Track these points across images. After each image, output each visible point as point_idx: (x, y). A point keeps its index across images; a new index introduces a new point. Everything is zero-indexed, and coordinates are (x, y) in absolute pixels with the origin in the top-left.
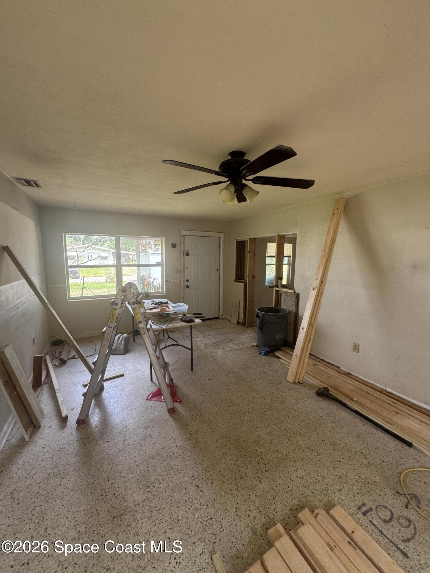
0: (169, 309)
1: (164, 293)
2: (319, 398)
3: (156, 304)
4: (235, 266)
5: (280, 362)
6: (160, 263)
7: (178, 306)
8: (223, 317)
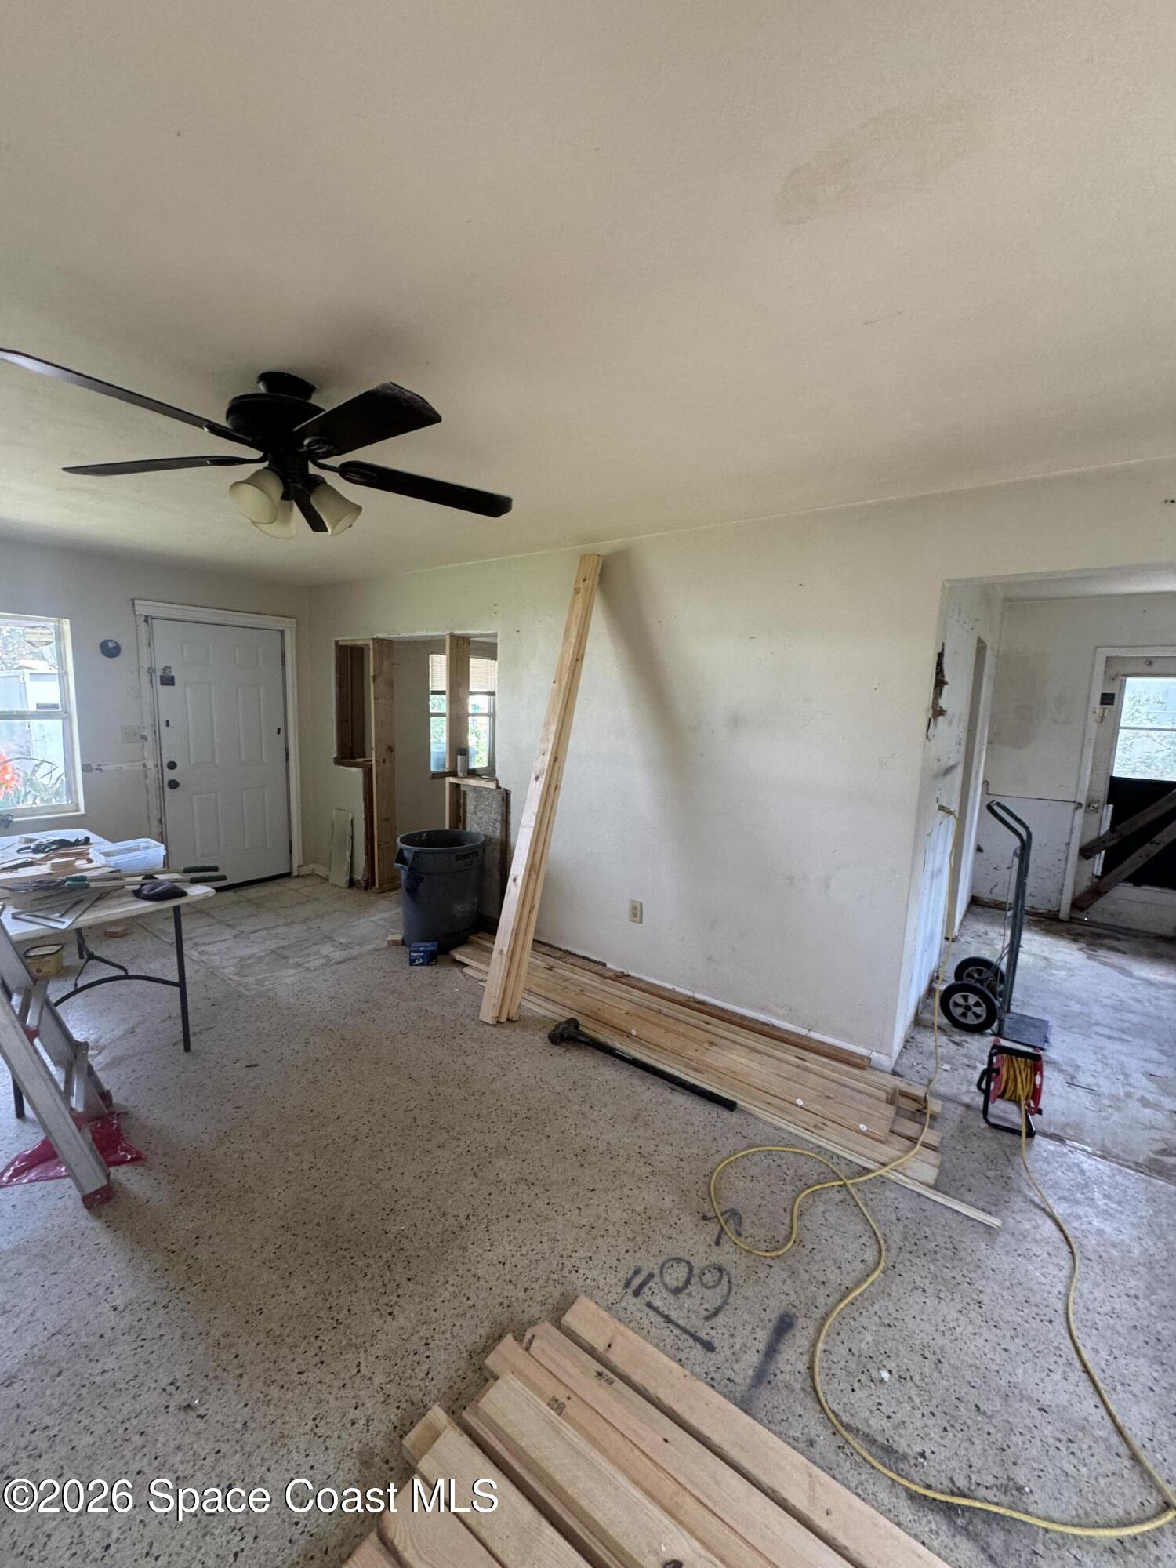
0: (90, 861)
1: (78, 811)
2: (556, 1050)
3: (36, 850)
4: (334, 717)
5: (464, 975)
6: (55, 706)
7: (129, 850)
8: (305, 870)
